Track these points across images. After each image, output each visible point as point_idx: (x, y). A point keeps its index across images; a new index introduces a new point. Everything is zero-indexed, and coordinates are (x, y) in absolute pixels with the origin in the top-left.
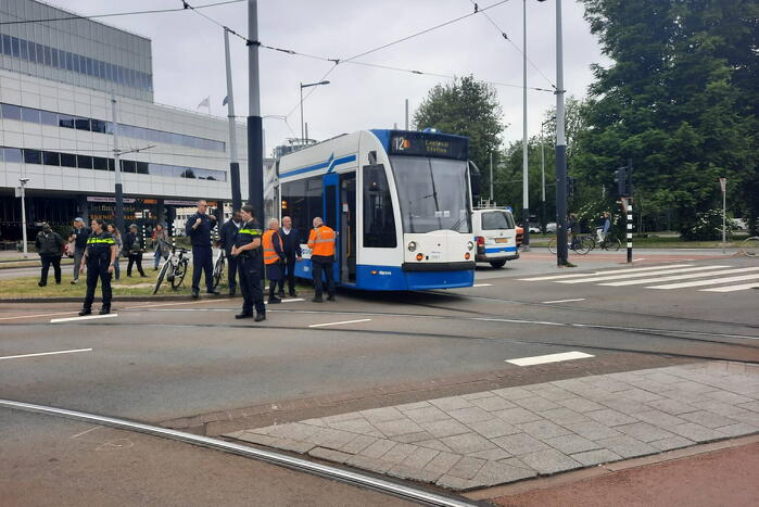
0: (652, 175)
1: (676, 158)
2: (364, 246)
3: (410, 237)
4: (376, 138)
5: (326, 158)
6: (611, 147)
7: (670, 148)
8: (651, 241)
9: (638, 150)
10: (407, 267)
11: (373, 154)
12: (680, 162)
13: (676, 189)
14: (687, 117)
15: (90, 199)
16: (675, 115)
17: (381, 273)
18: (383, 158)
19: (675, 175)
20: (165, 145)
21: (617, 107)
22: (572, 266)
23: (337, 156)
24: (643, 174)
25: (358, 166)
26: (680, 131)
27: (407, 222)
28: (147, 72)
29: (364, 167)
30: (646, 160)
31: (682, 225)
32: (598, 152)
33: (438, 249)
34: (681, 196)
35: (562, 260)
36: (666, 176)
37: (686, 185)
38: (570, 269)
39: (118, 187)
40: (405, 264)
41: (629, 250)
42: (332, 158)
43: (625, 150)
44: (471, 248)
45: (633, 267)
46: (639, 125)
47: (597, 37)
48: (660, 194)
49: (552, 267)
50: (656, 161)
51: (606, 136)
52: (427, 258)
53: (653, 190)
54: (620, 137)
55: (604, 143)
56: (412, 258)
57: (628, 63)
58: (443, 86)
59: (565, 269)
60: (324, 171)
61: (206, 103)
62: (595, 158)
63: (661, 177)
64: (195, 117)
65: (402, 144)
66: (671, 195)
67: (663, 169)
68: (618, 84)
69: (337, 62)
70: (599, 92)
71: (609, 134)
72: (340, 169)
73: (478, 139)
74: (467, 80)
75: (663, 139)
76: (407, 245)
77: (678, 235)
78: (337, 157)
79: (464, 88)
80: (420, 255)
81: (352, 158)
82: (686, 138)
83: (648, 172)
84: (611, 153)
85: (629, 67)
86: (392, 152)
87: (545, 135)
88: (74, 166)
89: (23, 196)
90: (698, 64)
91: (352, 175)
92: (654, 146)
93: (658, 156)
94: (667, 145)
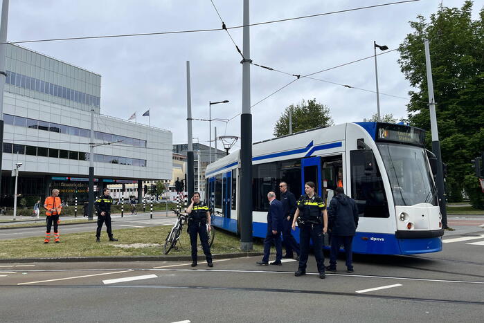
1: (474, 153)
3: (401, 209)
5: (304, 146)
7: (471, 146)
10: (399, 234)
11: (360, 141)
15: (53, 178)
18: (370, 142)
23: (318, 144)
25: (346, 151)
27: (398, 196)
30: (455, 154)
39: (91, 169)
42: (311, 144)
46: (447, 131)
56: (403, 227)
60: (301, 155)
61: (134, 116)
64: (128, 124)
65: (383, 134)
69: (298, 77)
74: (312, 102)
75: (464, 140)
76: (399, 215)
78: (315, 144)
79: (310, 107)
80: (410, 224)
81: (339, 145)
83: (456, 162)
86: (377, 139)
89: (17, 175)
92: (459, 145)
93: (464, 151)
94: (468, 144)
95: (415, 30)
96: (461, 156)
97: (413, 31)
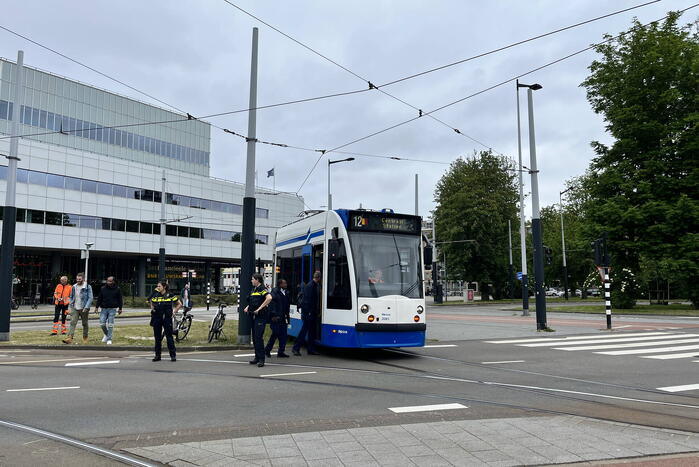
0: (656, 244)
1: (678, 228)
2: (328, 307)
3: (363, 301)
4: (338, 216)
5: (305, 232)
6: (612, 218)
7: (671, 218)
8: (674, 308)
9: (638, 220)
10: (360, 327)
11: (336, 231)
12: (683, 232)
13: (680, 257)
14: (685, 189)
16: (676, 188)
17: (340, 332)
18: (343, 233)
19: (679, 245)
20: (214, 212)
21: (617, 180)
22: (550, 331)
23: (313, 231)
24: (647, 243)
25: (325, 240)
26: (679, 204)
28: (206, 151)
29: (330, 241)
30: (648, 230)
31: (691, 292)
32: (601, 221)
33: (388, 312)
34: (686, 265)
35: (542, 324)
36: (669, 245)
37: (689, 254)
38: (549, 334)
39: (162, 251)
40: (358, 325)
41: (609, 317)
42: (309, 232)
43: (626, 220)
44: (420, 312)
45: (611, 333)
47: (602, 115)
48: (664, 263)
49: (532, 331)
50: (658, 231)
51: (606, 208)
52: (378, 319)
53: (659, 258)
54: (620, 208)
55: (606, 213)
56: (364, 319)
57: (626, 140)
58: (464, 160)
59: (543, 333)
60: (303, 242)
62: (597, 228)
63: (664, 246)
65: (361, 222)
66: (675, 264)
67: (667, 239)
68: (620, 159)
70: (600, 166)
71: (610, 205)
72: (314, 241)
73: (496, 208)
74: (486, 154)
75: (665, 210)
76: (360, 308)
77: (689, 303)
79: (483, 160)
80: (372, 316)
81: (321, 233)
82: (686, 208)
83: (652, 241)
84: (614, 223)
85: (628, 143)
86: (350, 228)
87: (566, 203)
88: (136, 231)
89: (87, 257)
90: (693, 141)
91: (320, 247)
92: (655, 217)
93: (660, 226)
94: (668, 217)
95: (602, 55)
96: (658, 233)
97: (600, 58)
